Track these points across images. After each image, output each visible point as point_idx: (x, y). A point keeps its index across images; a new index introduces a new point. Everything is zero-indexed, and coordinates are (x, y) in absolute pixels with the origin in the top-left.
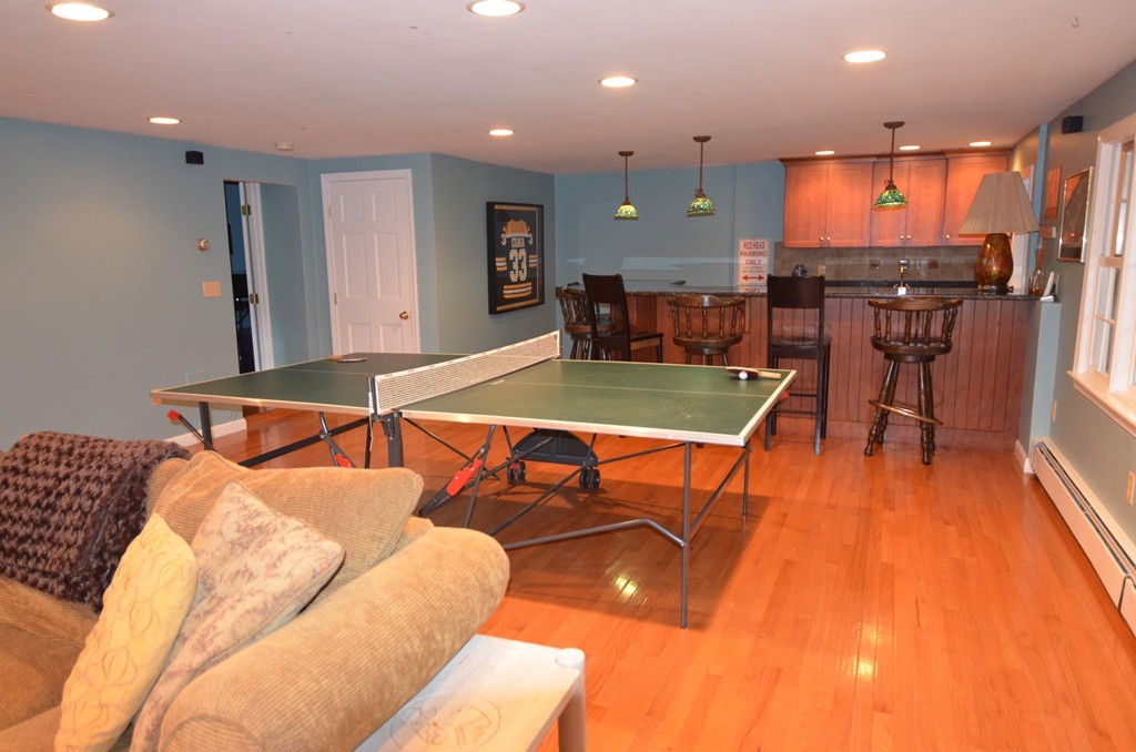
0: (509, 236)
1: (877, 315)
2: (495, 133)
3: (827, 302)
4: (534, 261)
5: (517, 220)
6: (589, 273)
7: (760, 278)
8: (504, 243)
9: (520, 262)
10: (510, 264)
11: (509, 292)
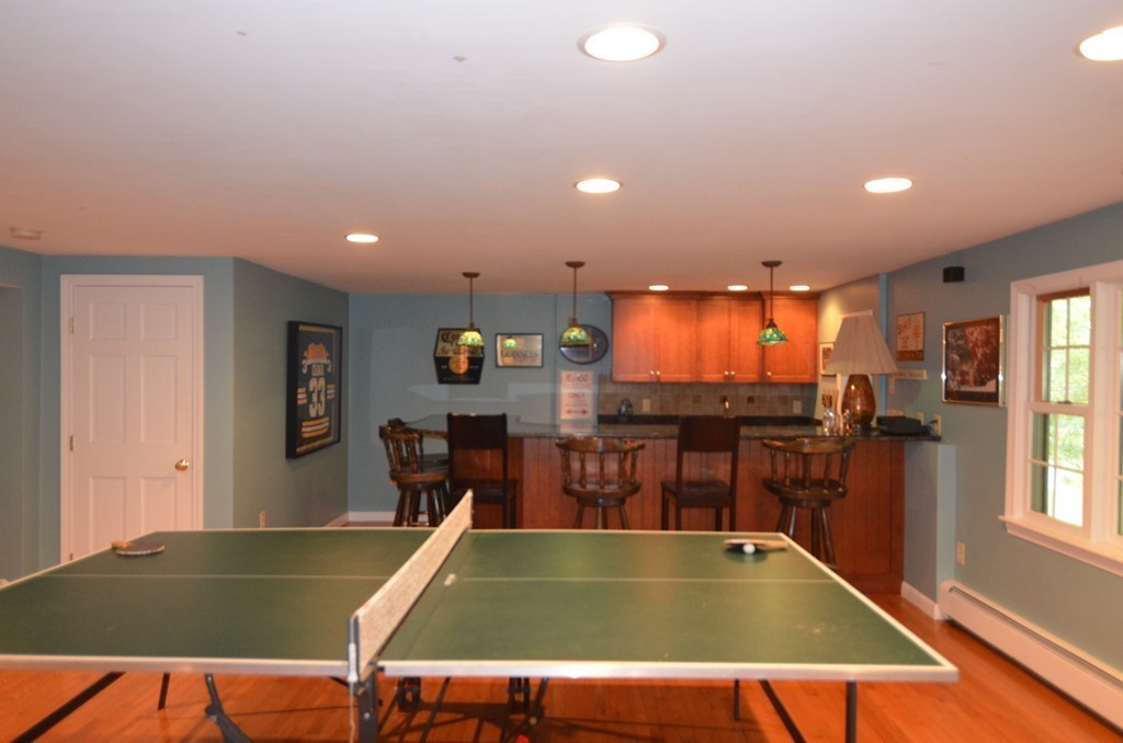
0: (309, 362)
1: (773, 457)
2: (354, 238)
3: (742, 444)
4: (332, 391)
5: (317, 343)
6: (455, 414)
7: (584, 412)
8: (305, 371)
9: (319, 392)
10: (309, 394)
11: (308, 430)
